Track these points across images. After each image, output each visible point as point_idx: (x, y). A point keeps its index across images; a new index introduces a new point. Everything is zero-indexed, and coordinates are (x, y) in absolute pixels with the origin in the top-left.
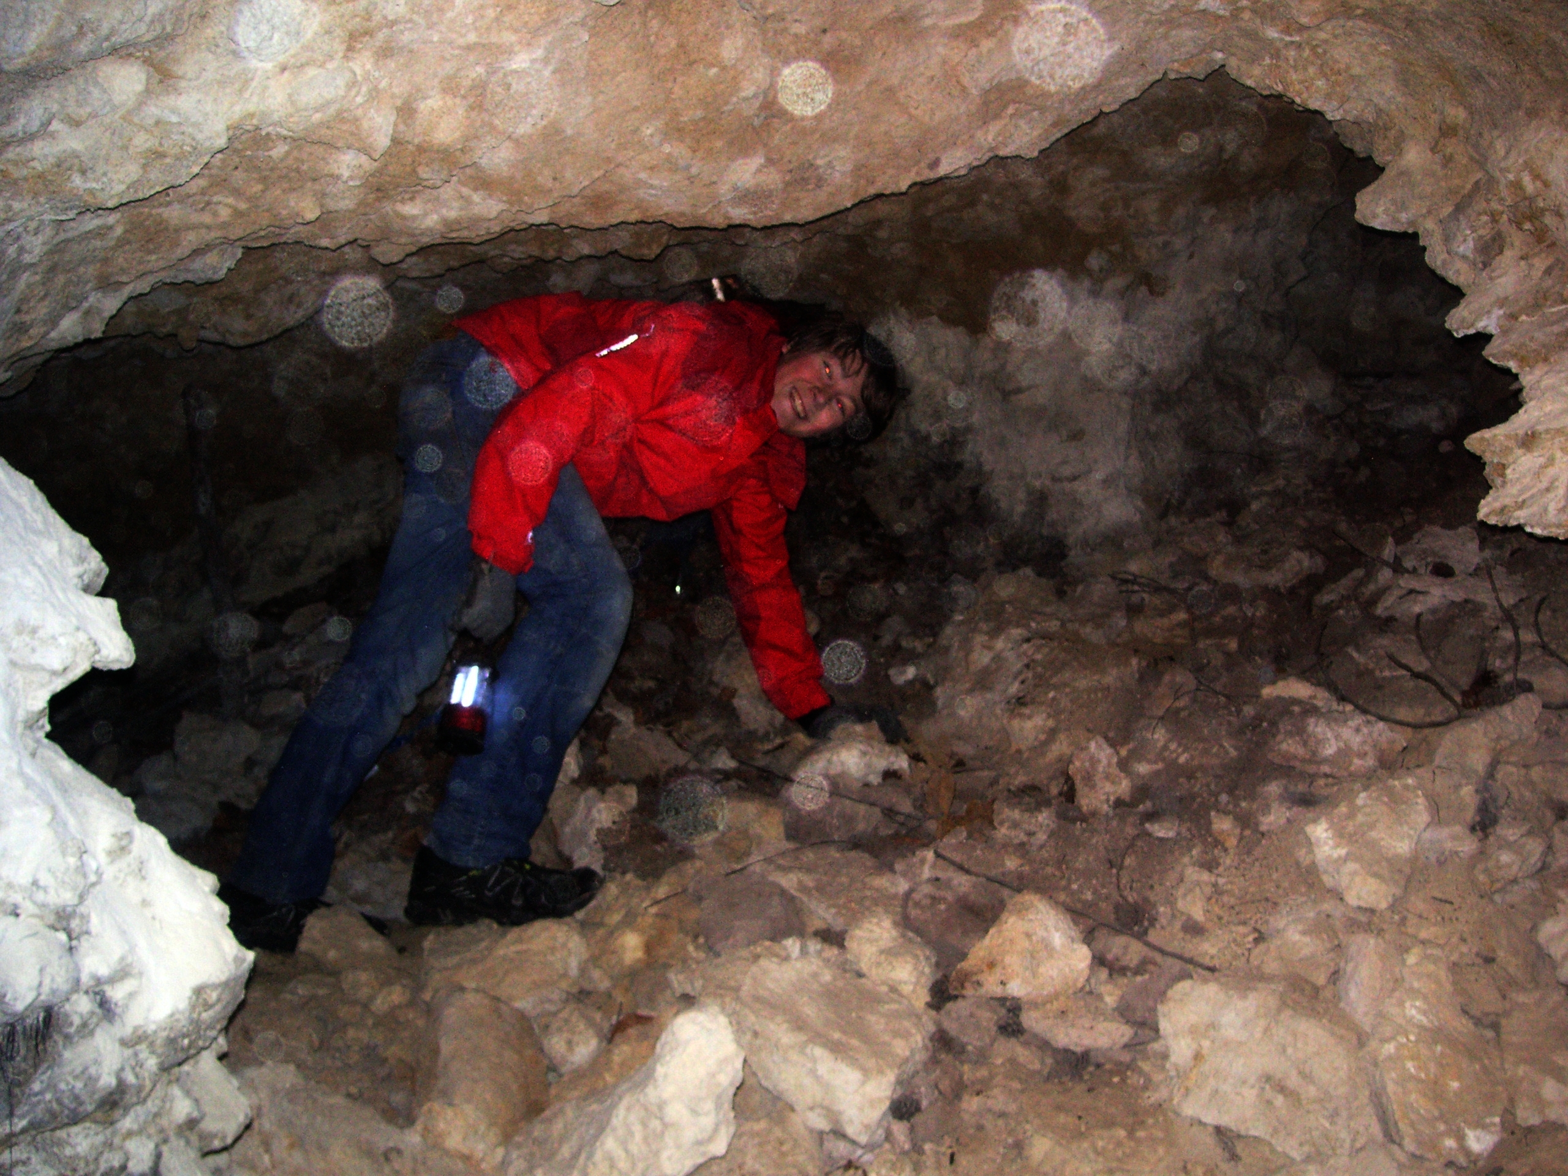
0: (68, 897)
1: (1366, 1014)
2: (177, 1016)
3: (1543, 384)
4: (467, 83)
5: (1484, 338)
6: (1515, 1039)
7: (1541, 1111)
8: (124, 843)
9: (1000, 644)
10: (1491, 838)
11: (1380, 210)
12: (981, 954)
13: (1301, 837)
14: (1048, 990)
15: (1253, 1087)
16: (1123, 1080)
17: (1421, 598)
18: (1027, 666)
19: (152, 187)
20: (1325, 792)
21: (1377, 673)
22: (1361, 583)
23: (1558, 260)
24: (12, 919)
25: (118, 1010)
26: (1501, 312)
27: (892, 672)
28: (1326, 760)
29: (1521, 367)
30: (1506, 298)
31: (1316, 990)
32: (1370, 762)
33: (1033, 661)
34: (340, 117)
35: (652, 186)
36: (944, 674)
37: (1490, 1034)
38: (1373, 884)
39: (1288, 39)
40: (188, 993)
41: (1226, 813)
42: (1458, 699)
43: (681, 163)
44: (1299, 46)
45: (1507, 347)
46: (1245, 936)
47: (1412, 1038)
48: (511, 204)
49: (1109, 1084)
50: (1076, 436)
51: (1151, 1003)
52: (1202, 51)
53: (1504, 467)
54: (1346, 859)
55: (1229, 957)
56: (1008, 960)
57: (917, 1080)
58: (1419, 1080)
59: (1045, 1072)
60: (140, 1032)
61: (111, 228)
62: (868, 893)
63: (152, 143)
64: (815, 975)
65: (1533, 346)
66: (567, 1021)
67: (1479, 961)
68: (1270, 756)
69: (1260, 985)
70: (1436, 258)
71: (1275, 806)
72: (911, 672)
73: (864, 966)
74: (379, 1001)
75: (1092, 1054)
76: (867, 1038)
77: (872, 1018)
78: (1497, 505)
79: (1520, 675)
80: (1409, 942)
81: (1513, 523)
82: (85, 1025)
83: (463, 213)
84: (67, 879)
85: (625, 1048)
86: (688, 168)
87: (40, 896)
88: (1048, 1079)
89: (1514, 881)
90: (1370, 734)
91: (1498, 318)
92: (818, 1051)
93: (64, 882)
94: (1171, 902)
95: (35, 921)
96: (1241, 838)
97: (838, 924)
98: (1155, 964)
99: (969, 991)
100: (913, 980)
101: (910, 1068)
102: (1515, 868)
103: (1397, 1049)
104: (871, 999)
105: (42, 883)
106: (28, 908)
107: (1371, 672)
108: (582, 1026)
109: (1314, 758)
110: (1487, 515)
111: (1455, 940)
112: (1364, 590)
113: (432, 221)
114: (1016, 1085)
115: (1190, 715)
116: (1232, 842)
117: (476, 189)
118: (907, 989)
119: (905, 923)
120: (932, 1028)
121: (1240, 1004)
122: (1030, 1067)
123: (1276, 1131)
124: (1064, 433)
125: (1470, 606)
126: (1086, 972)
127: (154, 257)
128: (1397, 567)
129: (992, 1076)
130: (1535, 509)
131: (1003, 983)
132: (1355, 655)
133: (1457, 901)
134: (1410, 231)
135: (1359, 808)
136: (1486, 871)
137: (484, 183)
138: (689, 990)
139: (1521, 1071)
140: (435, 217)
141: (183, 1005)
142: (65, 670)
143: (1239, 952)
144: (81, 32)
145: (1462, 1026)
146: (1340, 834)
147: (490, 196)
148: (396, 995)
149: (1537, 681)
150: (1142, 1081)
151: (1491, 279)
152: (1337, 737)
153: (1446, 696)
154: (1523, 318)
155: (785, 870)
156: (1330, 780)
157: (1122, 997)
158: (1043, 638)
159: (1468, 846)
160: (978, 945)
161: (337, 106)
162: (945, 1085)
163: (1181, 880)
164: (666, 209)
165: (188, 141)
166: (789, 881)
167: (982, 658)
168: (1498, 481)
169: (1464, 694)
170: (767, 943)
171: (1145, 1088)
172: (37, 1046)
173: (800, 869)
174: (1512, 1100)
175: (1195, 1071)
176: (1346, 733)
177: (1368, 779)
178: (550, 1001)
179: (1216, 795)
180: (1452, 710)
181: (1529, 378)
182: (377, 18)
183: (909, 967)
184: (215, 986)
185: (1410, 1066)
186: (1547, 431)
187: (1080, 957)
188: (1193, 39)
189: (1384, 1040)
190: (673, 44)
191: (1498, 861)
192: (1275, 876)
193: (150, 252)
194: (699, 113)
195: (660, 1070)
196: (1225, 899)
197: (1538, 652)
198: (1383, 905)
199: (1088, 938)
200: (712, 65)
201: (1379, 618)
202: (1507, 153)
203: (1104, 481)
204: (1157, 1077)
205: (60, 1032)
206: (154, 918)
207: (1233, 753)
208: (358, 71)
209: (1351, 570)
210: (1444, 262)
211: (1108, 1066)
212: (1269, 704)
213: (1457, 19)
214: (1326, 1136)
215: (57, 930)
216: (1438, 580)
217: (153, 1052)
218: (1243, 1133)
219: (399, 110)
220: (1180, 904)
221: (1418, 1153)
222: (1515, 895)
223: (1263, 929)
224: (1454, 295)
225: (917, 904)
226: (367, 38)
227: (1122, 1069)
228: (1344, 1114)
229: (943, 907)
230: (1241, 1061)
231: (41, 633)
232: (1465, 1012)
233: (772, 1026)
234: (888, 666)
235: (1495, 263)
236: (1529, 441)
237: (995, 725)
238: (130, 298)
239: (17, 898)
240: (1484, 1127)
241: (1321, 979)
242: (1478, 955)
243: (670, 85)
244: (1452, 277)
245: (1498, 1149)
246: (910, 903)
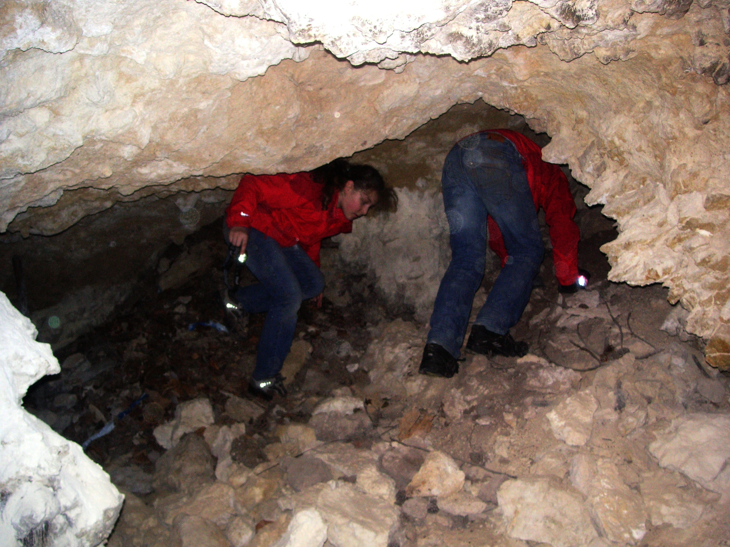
0: (54, 471)
1: (584, 487)
2: (98, 523)
3: (630, 223)
4: (180, 115)
5: (601, 206)
6: (646, 491)
7: (662, 519)
8: (66, 449)
9: (397, 350)
10: (624, 413)
11: (552, 155)
12: (418, 478)
13: (544, 419)
14: (448, 491)
15: (541, 522)
16: (484, 526)
17: (577, 318)
18: (411, 359)
19: (49, 163)
20: (551, 400)
21: (562, 350)
22: (549, 314)
23: (630, 172)
24: (29, 483)
25: (73, 522)
26: (607, 195)
27: (348, 367)
28: (548, 387)
29: (618, 217)
30: (609, 189)
31: (561, 480)
32: (568, 386)
33: (413, 356)
34: (129, 132)
35: (249, 158)
36: (373, 365)
37: (635, 491)
38: (578, 435)
39: (512, 86)
40: (102, 513)
41: (510, 412)
42: (599, 357)
43: (262, 147)
44: (516, 88)
45: (612, 209)
46: (526, 462)
47: (606, 494)
48: (191, 167)
49: (478, 528)
50: (417, 259)
51: (493, 492)
52: (474, 92)
53: (617, 258)
54: (565, 426)
55: (521, 471)
56: (431, 479)
57: (397, 535)
58: (611, 511)
59: (451, 526)
60: (84, 531)
61: (19, 182)
62: (360, 459)
63: (52, 144)
64: (347, 494)
65: (622, 208)
66: (237, 524)
67: (626, 463)
68: (525, 387)
69: (539, 479)
70: (576, 174)
71: (530, 408)
72: (356, 366)
73: (366, 489)
74: (143, 526)
75: (469, 516)
76: (374, 518)
77: (374, 510)
78: (616, 273)
79: (623, 346)
80: (596, 458)
81: (622, 280)
82: (62, 528)
83: (168, 171)
84: (53, 464)
85: (266, 534)
86: (265, 149)
87: (42, 472)
88: (452, 528)
89: (634, 430)
90: (566, 374)
91: (606, 197)
92: (355, 525)
93: (52, 465)
94: (492, 450)
95: (39, 483)
96: (517, 422)
97: (349, 473)
98: (490, 477)
99: (415, 495)
100: (388, 493)
101: (393, 530)
102: (635, 424)
103: (600, 498)
104: (373, 502)
105: (42, 466)
106: (36, 477)
107: (559, 351)
108: (244, 526)
109: (544, 386)
110: (612, 278)
111: (614, 455)
112: (550, 316)
113: (153, 176)
114: (440, 533)
115: (486, 374)
116: (514, 424)
117: (175, 161)
118: (386, 497)
119: (381, 468)
120: (399, 513)
121: (532, 488)
122: (444, 524)
123: (553, 540)
124: (411, 259)
125: (597, 320)
126: (463, 482)
127: (35, 195)
128: (564, 306)
129: (428, 530)
130: (631, 274)
131: (430, 490)
132: (552, 343)
133: (613, 439)
134: (565, 163)
135: (568, 405)
136: (623, 426)
137: (179, 157)
138: (289, 507)
139: (651, 503)
140: (155, 174)
141: (101, 518)
142: (36, 374)
143: (525, 468)
144: (28, 97)
145: (625, 488)
146: (561, 416)
147: (182, 164)
148: (152, 522)
149: (630, 347)
150: (492, 526)
151: (602, 181)
152: (553, 377)
153: (595, 357)
154: (617, 196)
155: (321, 453)
156: (551, 395)
157: (480, 491)
158: (416, 346)
159: (613, 416)
160: (416, 475)
161: (128, 126)
162: (410, 535)
163: (495, 441)
164: (253, 167)
165: (67, 142)
166: (324, 457)
167: (389, 357)
168: (614, 264)
169: (601, 356)
170: (321, 484)
171: (494, 528)
172: (43, 539)
173: (328, 452)
174: (649, 516)
175: (515, 519)
176: (556, 375)
177: (568, 393)
178: (223, 519)
179: (504, 406)
180: (597, 363)
181: (622, 221)
182: (146, 88)
183: (386, 487)
184: (113, 509)
185: (607, 506)
186: (634, 242)
187: (461, 476)
188: (470, 88)
189: (594, 496)
190: (262, 96)
191: (628, 421)
192: (535, 436)
193: (34, 193)
194: (271, 125)
195: (292, 537)
196: (516, 447)
197: (630, 336)
198: (583, 444)
199: (461, 467)
200: (277, 105)
201: (559, 327)
202: (607, 129)
203: (431, 278)
204: (499, 523)
205: (52, 532)
206: (82, 481)
207: (508, 387)
208: (137, 111)
209: (543, 309)
210: (580, 176)
211: (477, 521)
212: (521, 366)
213: (584, 75)
214: (574, 539)
215: (48, 487)
216: (583, 310)
217: (88, 540)
218: (539, 541)
219: (152, 127)
220: (497, 451)
221: (614, 540)
222: (636, 435)
223: (534, 458)
224: (586, 189)
225: (386, 460)
226: (142, 97)
227: (483, 521)
228: (581, 528)
229: (397, 461)
230: (535, 511)
231: (25, 359)
232: (625, 483)
233: (333, 516)
234: (345, 365)
235: (603, 175)
236: (627, 246)
237: (398, 386)
238: (18, 214)
239: (30, 474)
240: (639, 528)
241: (562, 475)
242: (625, 460)
243: (259, 114)
244: (584, 182)
245: (645, 536)
246: (383, 460)
